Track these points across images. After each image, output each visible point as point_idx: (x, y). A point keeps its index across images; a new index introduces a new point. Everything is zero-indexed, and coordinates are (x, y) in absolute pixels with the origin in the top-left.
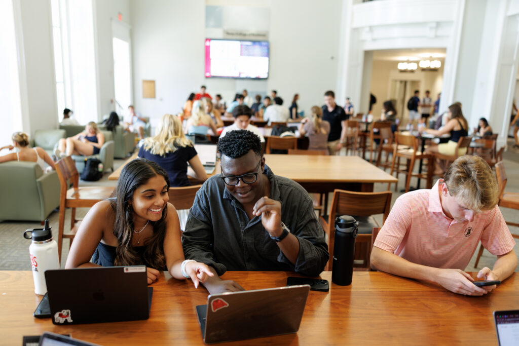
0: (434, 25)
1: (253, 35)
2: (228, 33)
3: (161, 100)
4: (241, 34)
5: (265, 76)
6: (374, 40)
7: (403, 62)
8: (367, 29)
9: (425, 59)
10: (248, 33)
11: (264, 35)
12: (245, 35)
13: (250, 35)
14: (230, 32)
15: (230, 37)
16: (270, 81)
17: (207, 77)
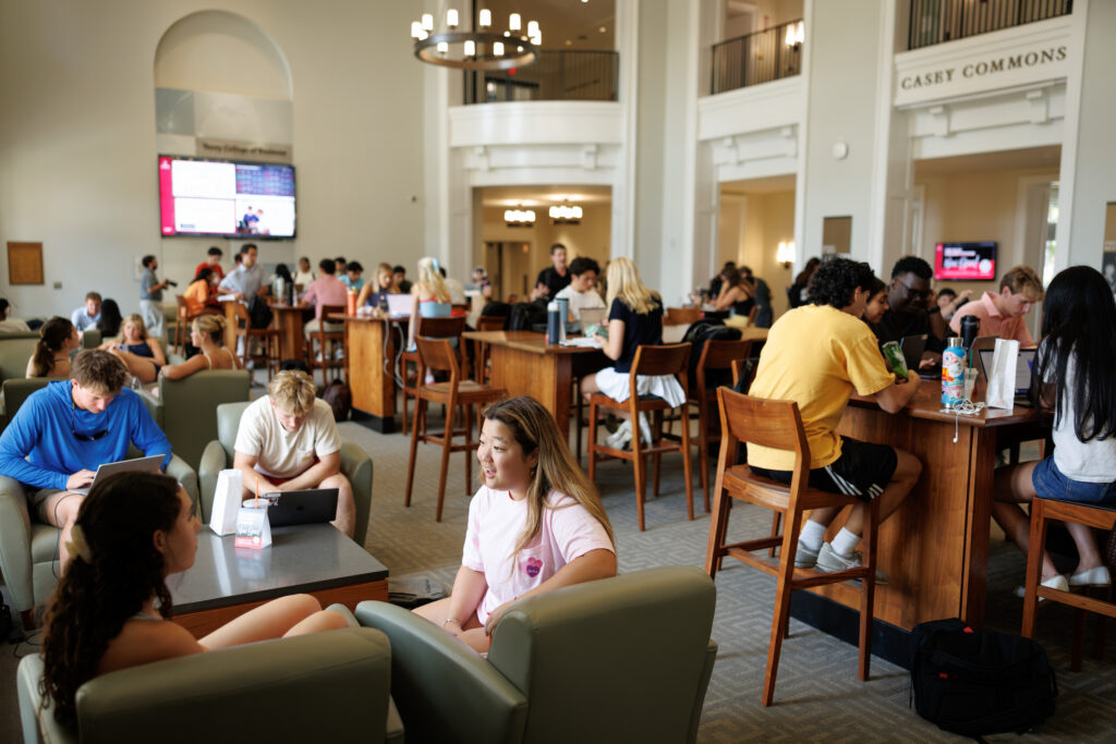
0: (593, 149)
1: (261, 151)
2: (206, 146)
3: (58, 286)
4: (234, 149)
5: (290, 233)
6: (492, 169)
7: (512, 209)
8: (480, 150)
9: (558, 204)
10: (250, 147)
11: (283, 153)
12: (244, 151)
13: (253, 151)
14: (210, 143)
15: (213, 154)
16: (299, 242)
17: (164, 235)
